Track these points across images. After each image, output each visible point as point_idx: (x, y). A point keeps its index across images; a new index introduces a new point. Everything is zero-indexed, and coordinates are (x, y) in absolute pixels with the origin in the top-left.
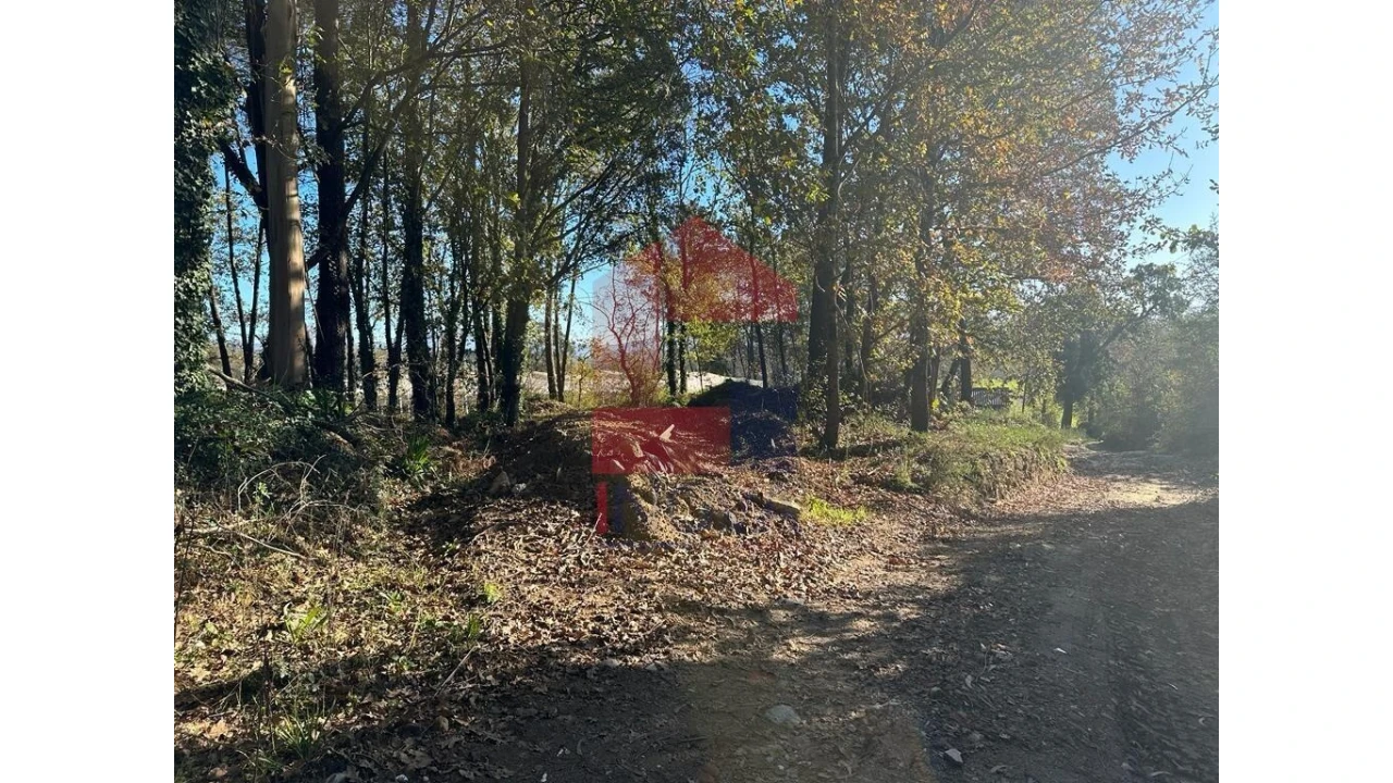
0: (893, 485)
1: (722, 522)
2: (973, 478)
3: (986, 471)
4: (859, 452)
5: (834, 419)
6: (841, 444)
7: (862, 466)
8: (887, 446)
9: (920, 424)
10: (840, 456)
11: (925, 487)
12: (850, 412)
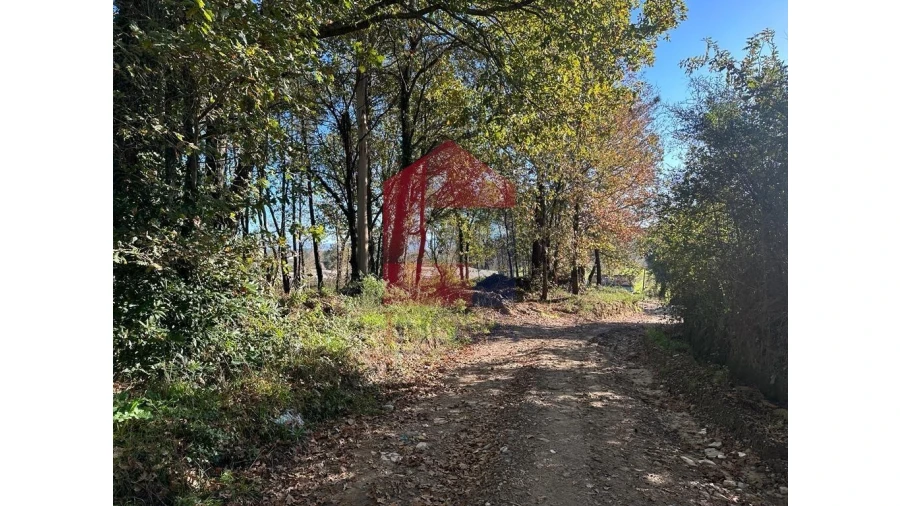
0: (566, 311)
1: (525, 313)
2: (594, 311)
3: (599, 308)
4: (555, 301)
5: (545, 290)
6: (548, 298)
7: (555, 305)
8: (563, 300)
9: (575, 292)
10: (549, 302)
11: (576, 312)
12: (550, 288)
